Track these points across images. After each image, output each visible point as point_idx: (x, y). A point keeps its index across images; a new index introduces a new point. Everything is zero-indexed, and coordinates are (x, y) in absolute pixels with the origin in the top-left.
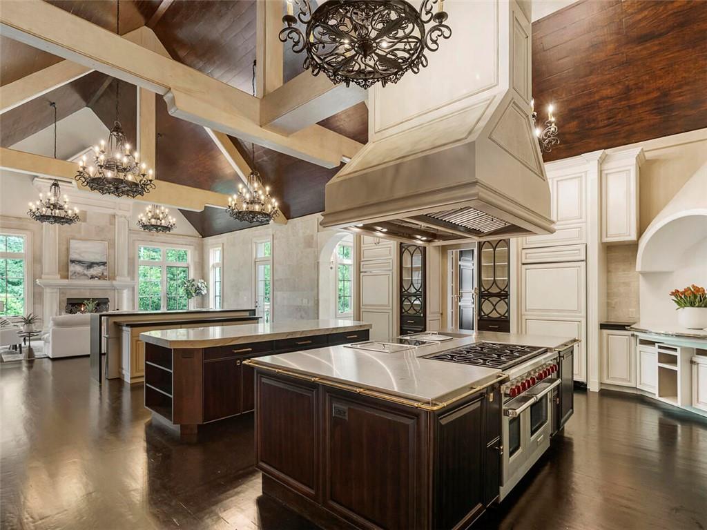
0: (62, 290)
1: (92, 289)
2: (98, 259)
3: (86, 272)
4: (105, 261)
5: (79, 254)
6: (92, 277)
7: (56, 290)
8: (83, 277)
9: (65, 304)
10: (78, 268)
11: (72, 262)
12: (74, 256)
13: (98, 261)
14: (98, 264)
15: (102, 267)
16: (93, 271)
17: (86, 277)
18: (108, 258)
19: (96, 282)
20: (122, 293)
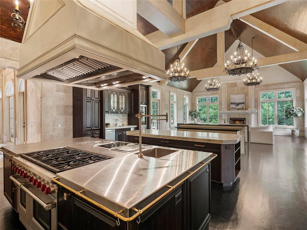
0: (228, 114)
1: (239, 114)
2: (241, 101)
3: (236, 107)
4: (244, 102)
5: (234, 100)
6: (239, 109)
7: (226, 115)
8: (235, 109)
9: (229, 120)
10: (233, 106)
11: (231, 103)
12: (232, 101)
13: (241, 102)
14: (241, 103)
15: (243, 104)
16: (239, 107)
17: (236, 109)
18: (245, 101)
19: (240, 111)
20: (251, 116)
